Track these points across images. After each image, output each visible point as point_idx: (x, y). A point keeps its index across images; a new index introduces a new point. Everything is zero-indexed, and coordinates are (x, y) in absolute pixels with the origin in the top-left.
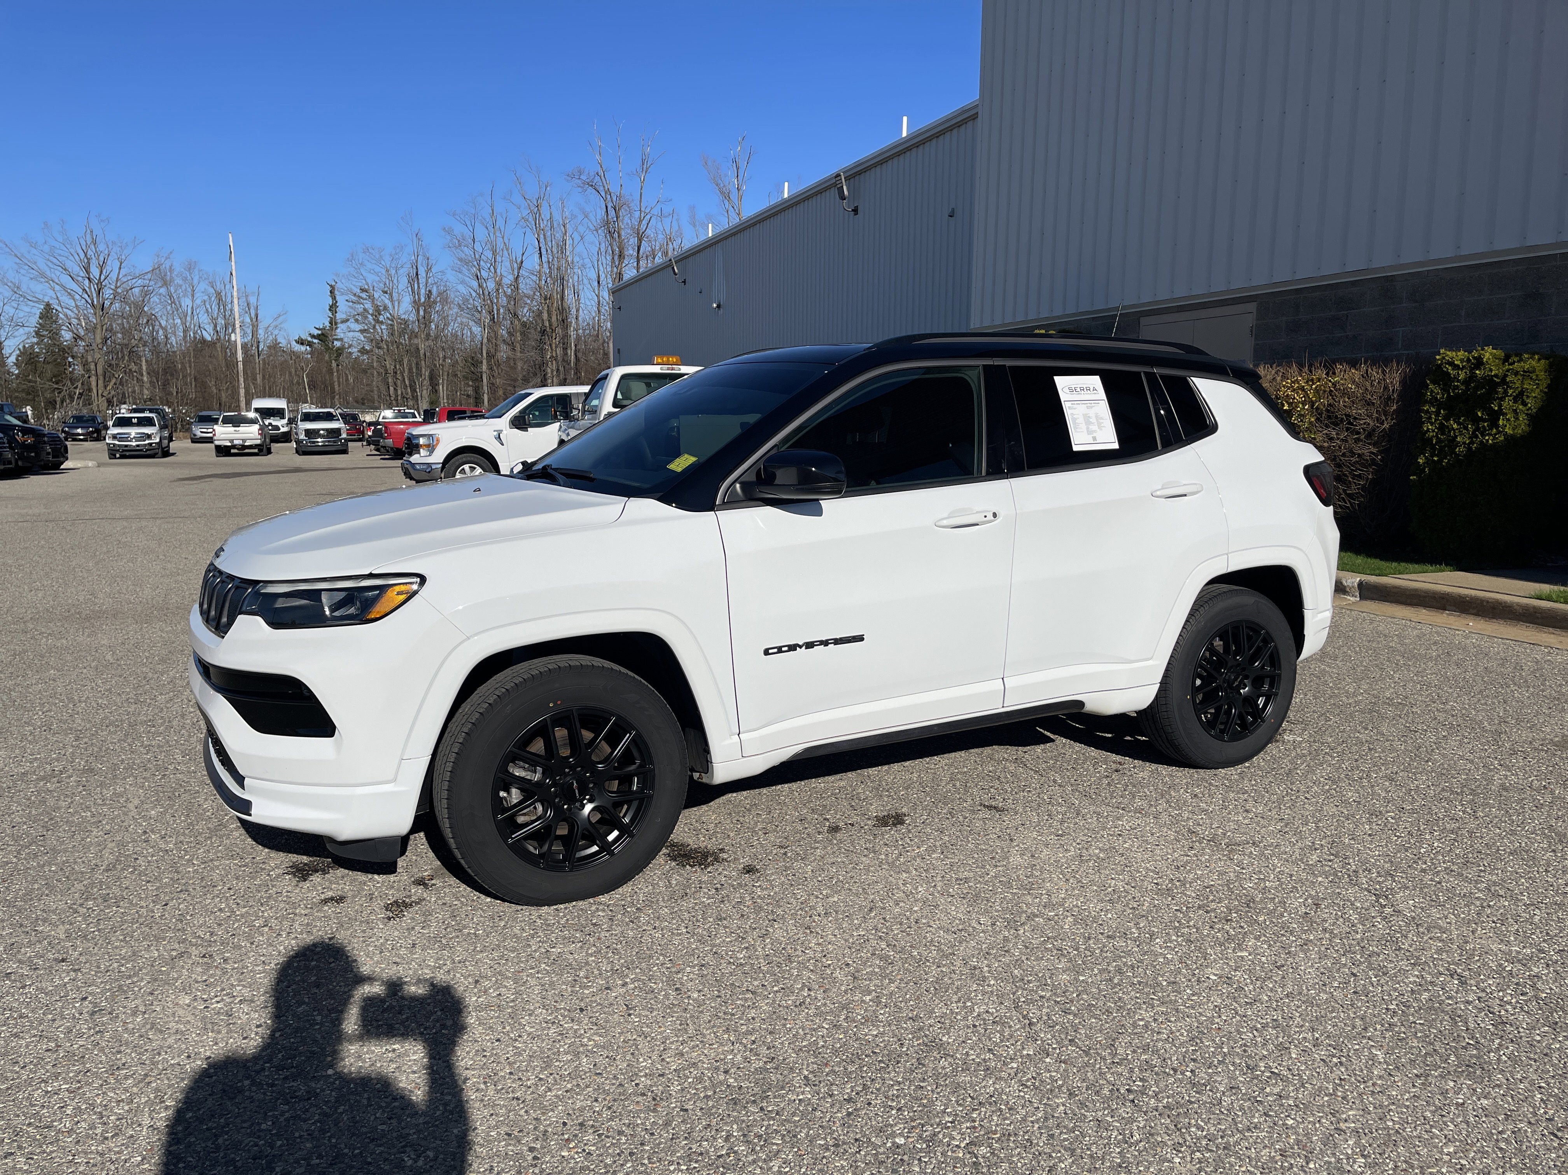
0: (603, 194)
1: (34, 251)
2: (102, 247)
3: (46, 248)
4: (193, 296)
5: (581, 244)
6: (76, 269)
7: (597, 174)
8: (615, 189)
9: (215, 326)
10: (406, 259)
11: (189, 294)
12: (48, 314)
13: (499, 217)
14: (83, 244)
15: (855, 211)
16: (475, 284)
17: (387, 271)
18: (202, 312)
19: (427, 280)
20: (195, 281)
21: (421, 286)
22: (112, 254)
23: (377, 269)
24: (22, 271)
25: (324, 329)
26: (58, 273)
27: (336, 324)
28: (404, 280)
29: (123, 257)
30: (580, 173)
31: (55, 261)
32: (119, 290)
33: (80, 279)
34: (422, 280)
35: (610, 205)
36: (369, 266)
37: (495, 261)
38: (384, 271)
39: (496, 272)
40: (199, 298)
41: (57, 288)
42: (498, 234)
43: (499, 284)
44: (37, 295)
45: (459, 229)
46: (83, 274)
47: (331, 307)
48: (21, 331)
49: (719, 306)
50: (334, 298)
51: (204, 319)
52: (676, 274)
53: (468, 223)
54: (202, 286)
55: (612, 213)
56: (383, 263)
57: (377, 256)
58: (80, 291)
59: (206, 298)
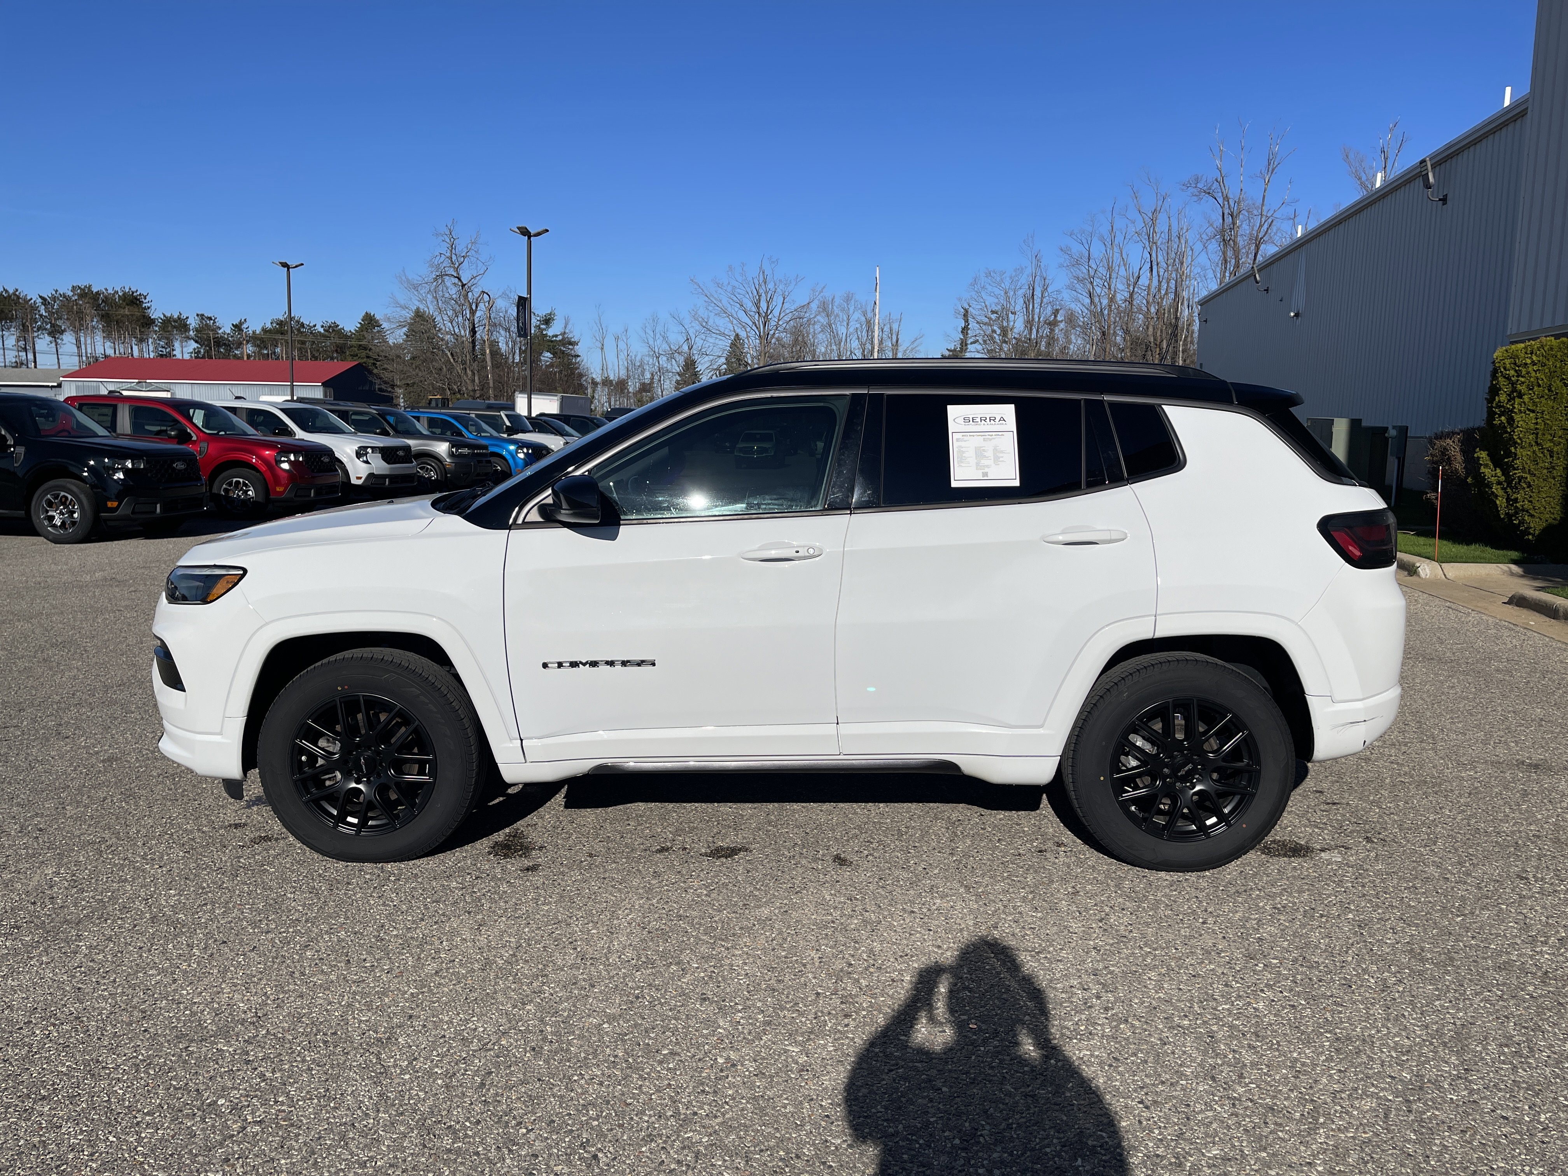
0: (1221, 201)
1: (720, 290)
2: (771, 286)
3: (729, 288)
4: (848, 325)
5: (1203, 254)
6: (749, 305)
7: (1217, 180)
8: (1233, 194)
9: (864, 351)
10: (1024, 280)
11: (845, 324)
12: (736, 343)
13: (1118, 234)
14: (757, 283)
15: (1444, 200)
16: (1087, 301)
17: (1006, 293)
18: (854, 339)
19: (1042, 301)
20: (851, 312)
21: (1036, 306)
22: (778, 290)
23: (997, 291)
24: (710, 308)
25: (955, 350)
26: (736, 309)
27: (966, 345)
28: (1021, 301)
29: (787, 293)
30: (1197, 181)
31: (735, 299)
32: (780, 323)
33: (752, 314)
34: (1037, 300)
35: (1226, 211)
36: (990, 288)
37: (1110, 278)
38: (1002, 293)
39: (1110, 288)
40: (854, 325)
41: (735, 322)
42: (1116, 250)
43: (1112, 300)
44: (720, 328)
45: (1077, 249)
46: (754, 309)
47: (963, 329)
48: (707, 358)
49: (1297, 315)
50: (967, 321)
51: (855, 344)
52: (1257, 282)
53: (1084, 241)
54: (857, 315)
55: (1229, 220)
56: (1003, 285)
57: (998, 279)
58: (750, 323)
59: (858, 326)
